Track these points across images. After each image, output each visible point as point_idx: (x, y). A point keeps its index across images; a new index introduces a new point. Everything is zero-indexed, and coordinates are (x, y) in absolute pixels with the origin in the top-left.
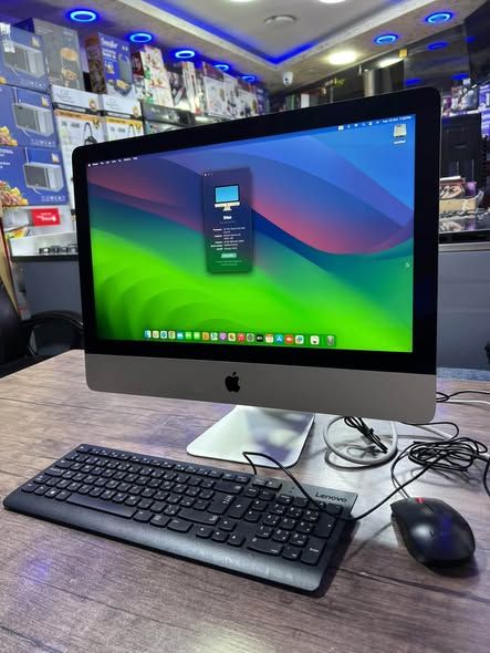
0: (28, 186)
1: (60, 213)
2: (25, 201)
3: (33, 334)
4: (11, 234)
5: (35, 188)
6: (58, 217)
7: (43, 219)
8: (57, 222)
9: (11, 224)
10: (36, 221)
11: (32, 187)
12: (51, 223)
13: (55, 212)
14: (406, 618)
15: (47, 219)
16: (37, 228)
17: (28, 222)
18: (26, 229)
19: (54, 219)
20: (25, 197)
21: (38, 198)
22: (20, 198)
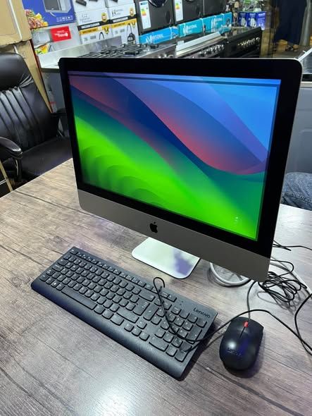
0: (47, 11)
1: (70, 29)
2: (46, 23)
3: (60, 121)
4: (39, 50)
5: (51, 12)
6: (69, 33)
7: (59, 35)
8: (69, 37)
9: (38, 42)
10: (54, 39)
11: (49, 11)
12: (65, 38)
13: (66, 29)
14: (222, 403)
15: (62, 35)
16: (56, 43)
17: (49, 40)
18: (48, 45)
19: (66, 35)
20: (45, 20)
21: (54, 19)
22: (42, 21)
